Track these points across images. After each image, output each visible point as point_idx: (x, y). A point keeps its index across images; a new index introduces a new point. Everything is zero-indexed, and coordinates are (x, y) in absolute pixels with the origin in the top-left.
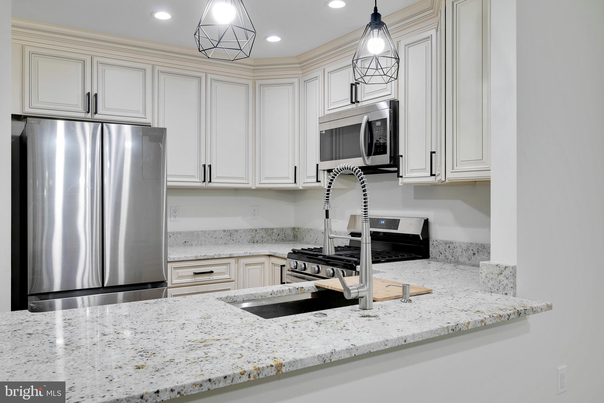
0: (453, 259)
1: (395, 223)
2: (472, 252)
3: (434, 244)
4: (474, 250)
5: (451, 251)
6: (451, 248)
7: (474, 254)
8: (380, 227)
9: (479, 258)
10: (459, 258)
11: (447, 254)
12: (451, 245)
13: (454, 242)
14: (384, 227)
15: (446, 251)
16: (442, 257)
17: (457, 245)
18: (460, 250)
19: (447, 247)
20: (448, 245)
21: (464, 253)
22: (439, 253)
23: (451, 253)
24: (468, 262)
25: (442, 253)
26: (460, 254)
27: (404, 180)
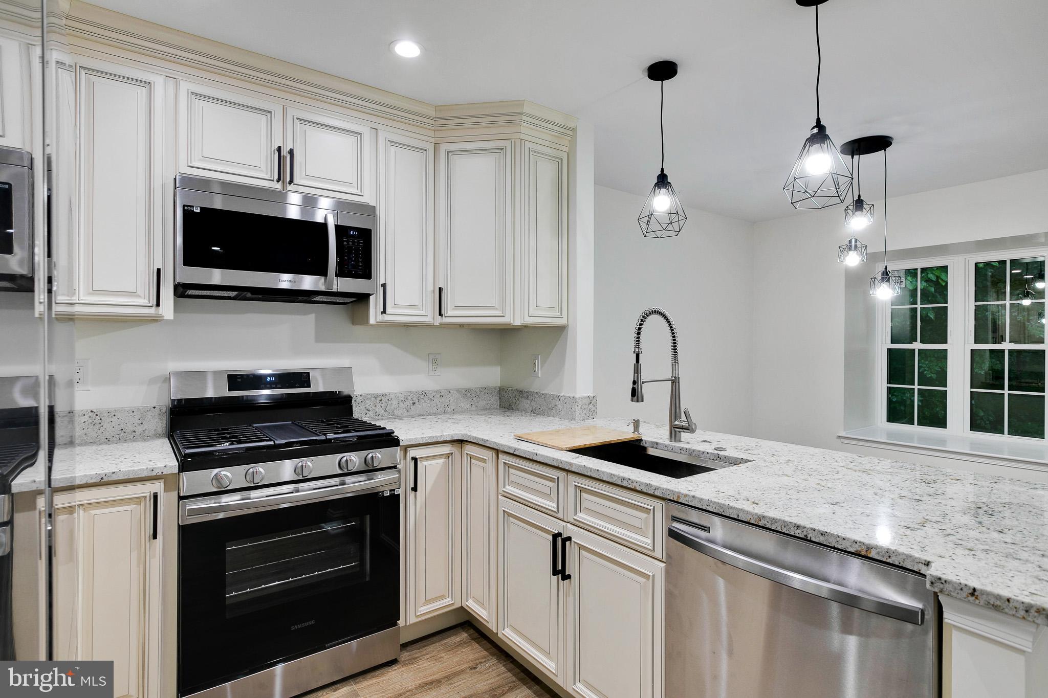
0: (386, 414)
1: (302, 378)
2: (412, 402)
3: (358, 400)
4: (414, 399)
5: (383, 405)
6: (383, 401)
7: (414, 403)
8: (268, 386)
9: (420, 406)
10: (395, 412)
11: (377, 410)
12: (383, 398)
13: (388, 393)
14: (279, 386)
15: (376, 406)
16: (370, 415)
17: (393, 396)
18: (395, 402)
19: (378, 401)
20: (379, 399)
21: (401, 405)
22: (365, 411)
23: (383, 407)
24: (406, 414)
25: (370, 409)
26: (397, 406)
27: (386, 318)
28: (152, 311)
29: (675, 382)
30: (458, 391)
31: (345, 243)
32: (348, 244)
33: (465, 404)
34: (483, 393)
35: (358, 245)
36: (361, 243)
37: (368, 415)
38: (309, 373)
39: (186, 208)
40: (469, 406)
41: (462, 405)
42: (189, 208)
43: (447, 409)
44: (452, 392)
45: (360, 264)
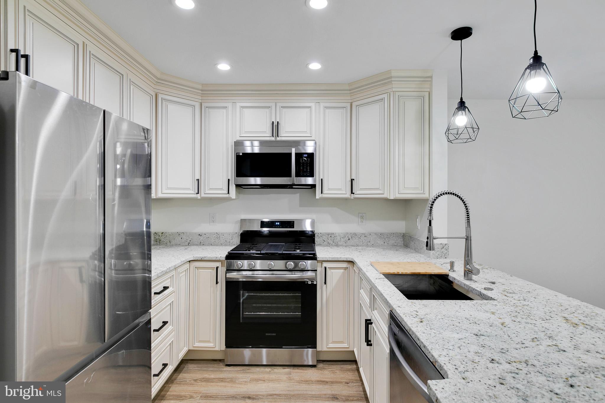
0: (334, 243)
1: (290, 224)
3: (319, 235)
4: (349, 237)
6: (332, 237)
7: (349, 239)
8: (276, 227)
9: (352, 241)
10: (338, 242)
11: (329, 241)
12: (332, 235)
13: (334, 233)
14: (281, 227)
15: (328, 239)
16: (326, 243)
17: (337, 235)
18: (339, 238)
19: (329, 237)
20: (330, 236)
21: (342, 239)
22: (323, 241)
23: (332, 240)
24: (345, 244)
25: (326, 240)
26: (339, 240)
27: (324, 196)
28: (227, 195)
29: (468, 239)
30: (376, 234)
31: (301, 161)
32: (302, 161)
33: (380, 242)
34: (392, 236)
35: (307, 161)
36: (309, 160)
37: (324, 243)
38: (294, 221)
39: (237, 154)
40: (382, 243)
41: (379, 242)
42: (238, 154)
43: (369, 243)
44: (372, 234)
45: (309, 170)
